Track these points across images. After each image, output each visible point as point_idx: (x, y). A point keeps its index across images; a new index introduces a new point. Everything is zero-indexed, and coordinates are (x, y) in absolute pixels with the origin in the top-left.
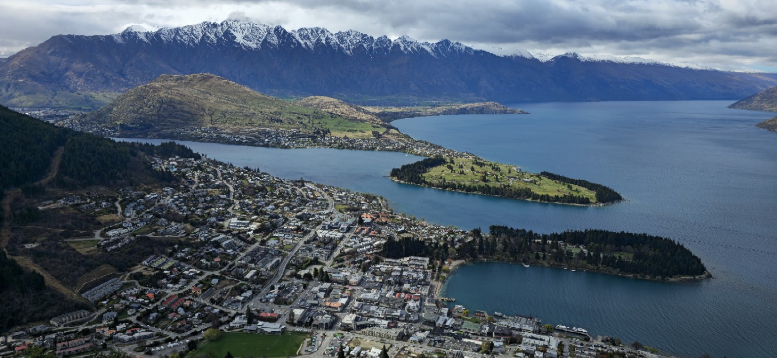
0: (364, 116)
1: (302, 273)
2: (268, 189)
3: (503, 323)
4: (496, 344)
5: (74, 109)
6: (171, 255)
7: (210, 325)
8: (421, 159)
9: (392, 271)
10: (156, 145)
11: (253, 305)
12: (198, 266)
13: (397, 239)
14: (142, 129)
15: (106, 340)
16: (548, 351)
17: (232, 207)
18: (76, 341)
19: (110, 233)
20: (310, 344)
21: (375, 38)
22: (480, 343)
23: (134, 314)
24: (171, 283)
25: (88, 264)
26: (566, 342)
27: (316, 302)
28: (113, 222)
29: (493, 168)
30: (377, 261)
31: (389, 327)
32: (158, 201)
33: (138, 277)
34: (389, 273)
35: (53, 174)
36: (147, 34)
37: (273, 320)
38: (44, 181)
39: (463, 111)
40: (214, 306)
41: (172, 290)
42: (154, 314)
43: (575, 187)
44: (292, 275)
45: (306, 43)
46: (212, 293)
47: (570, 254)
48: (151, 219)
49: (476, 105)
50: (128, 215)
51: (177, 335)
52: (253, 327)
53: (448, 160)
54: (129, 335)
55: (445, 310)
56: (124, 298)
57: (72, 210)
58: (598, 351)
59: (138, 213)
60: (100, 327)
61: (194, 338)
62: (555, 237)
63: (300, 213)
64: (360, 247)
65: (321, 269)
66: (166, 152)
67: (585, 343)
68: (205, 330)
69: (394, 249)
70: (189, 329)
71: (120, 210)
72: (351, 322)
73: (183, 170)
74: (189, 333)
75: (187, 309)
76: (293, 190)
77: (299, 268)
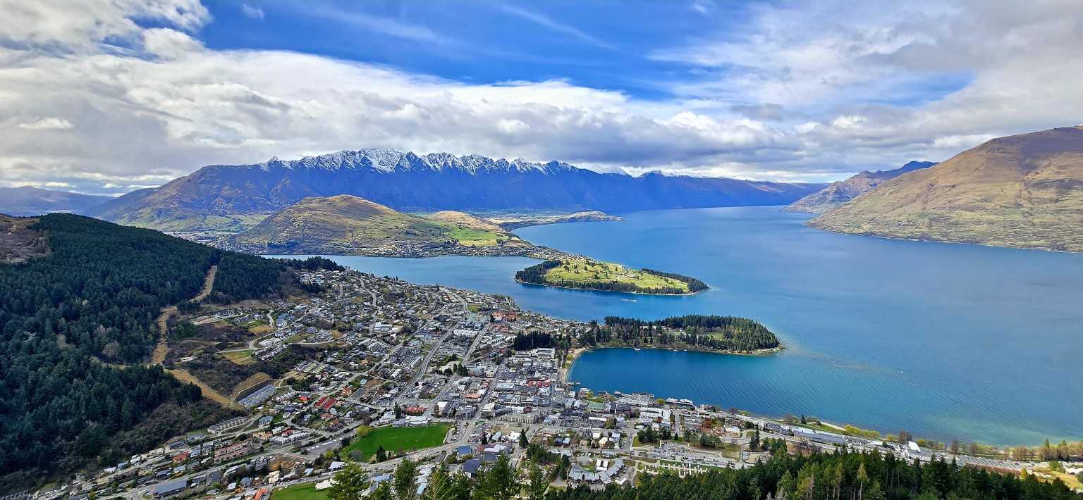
0: (490, 227)
1: (443, 369)
2: (407, 294)
3: (622, 400)
4: (618, 419)
5: (223, 231)
6: (322, 360)
7: (361, 422)
8: (541, 262)
9: (524, 362)
10: (303, 260)
11: (401, 402)
12: (348, 368)
13: (526, 333)
14: (288, 247)
15: (263, 444)
16: (662, 422)
17: (375, 313)
18: (234, 448)
19: (263, 343)
20: (455, 433)
21: (495, 160)
22: (605, 420)
23: (289, 417)
24: (322, 386)
25: (242, 373)
26: (677, 413)
27: (458, 395)
28: (266, 332)
29: (603, 267)
30: (509, 354)
31: (525, 412)
32: (308, 311)
33: (291, 382)
34: (521, 365)
35: (208, 291)
36: (291, 163)
37: (419, 414)
38: (199, 298)
39: (573, 220)
40: (364, 404)
41: (322, 392)
42: (309, 416)
43: (670, 280)
44: (433, 372)
45: (434, 166)
46: (360, 393)
47: (672, 337)
48: (301, 328)
49: (584, 214)
50: (279, 325)
51: (331, 434)
52: (401, 421)
53: (564, 262)
54: (284, 437)
55: (573, 394)
56: (278, 403)
57: (226, 324)
58: (703, 418)
59: (289, 323)
60: (257, 432)
61: (347, 436)
62: (658, 323)
63: (437, 315)
64: (493, 343)
65: (460, 364)
66: (312, 266)
67: (691, 412)
68: (356, 427)
69: (523, 343)
70: (341, 427)
71: (272, 321)
72: (490, 411)
73: (330, 282)
74: (342, 430)
75: (338, 409)
76: (430, 296)
77: (439, 365)
